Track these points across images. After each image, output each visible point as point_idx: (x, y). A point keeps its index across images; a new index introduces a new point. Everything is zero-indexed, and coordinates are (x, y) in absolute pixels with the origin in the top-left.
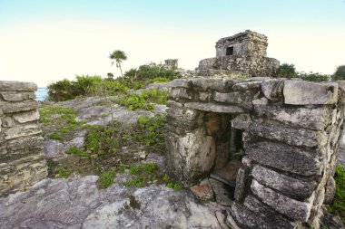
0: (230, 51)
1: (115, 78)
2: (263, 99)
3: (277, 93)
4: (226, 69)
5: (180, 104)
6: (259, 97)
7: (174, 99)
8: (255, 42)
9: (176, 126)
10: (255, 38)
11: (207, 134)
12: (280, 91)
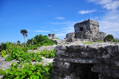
0: (82, 29)
1: (21, 43)
2: (108, 55)
3: (115, 52)
4: (80, 38)
5: (61, 59)
6: (106, 54)
7: (58, 57)
8: (93, 25)
9: (59, 72)
10: (93, 23)
11: (77, 76)
12: (116, 50)
